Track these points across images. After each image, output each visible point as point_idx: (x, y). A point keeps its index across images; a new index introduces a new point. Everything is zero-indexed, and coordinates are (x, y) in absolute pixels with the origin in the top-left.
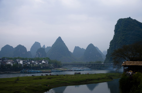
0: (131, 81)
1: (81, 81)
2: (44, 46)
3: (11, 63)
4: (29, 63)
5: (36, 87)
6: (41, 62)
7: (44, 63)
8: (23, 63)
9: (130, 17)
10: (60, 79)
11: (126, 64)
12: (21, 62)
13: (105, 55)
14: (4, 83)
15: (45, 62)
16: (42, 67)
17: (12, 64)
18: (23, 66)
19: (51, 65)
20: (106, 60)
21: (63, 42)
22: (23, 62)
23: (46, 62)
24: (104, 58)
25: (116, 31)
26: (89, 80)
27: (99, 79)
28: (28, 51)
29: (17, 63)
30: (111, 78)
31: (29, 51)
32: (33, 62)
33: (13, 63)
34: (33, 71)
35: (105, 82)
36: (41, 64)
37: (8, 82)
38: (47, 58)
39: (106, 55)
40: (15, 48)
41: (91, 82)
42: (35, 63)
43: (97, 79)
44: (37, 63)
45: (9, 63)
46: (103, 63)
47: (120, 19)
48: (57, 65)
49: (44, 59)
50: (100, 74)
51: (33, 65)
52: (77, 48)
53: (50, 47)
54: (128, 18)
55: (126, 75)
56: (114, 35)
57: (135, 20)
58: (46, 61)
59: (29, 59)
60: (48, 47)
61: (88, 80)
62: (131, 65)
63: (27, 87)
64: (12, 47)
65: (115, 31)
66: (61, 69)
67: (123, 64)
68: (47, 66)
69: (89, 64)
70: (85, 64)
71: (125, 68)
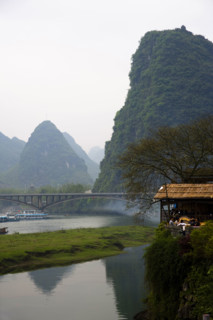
0: (185, 255)
9: (183, 27)
11: (170, 195)
13: (99, 163)
24: (94, 173)
27: (74, 250)
30: (119, 246)
35: (97, 258)
39: (102, 163)
41: (45, 260)
43: (67, 251)
46: (90, 192)
50: (78, 230)
54: (177, 30)
55: (168, 234)
56: (130, 92)
57: (201, 38)
62: (185, 196)
67: (157, 195)
69: (40, 197)
70: (25, 197)
71: (166, 208)
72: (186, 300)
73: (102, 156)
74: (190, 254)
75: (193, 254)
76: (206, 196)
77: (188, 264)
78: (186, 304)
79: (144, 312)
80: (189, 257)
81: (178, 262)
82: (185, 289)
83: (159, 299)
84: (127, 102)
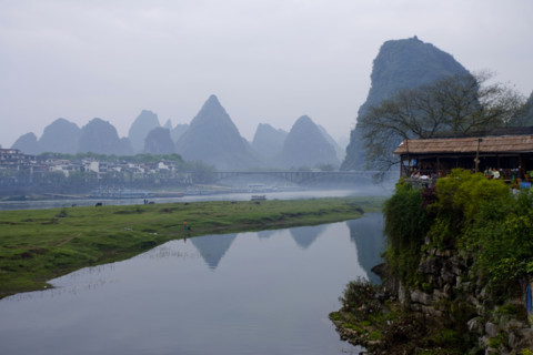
1: (267, 219)
2: (169, 122)
3: (64, 168)
4: (119, 169)
5: (111, 237)
6: (155, 166)
7: (162, 171)
8: (101, 170)
9: (416, 37)
10: (201, 211)
11: (410, 150)
12: (94, 166)
13: (345, 148)
14: (13, 224)
15: (166, 167)
16: (157, 181)
17: (66, 172)
18: (99, 177)
19: (186, 176)
20: (345, 162)
21: (222, 110)
22: (100, 165)
23: (170, 168)
24: (341, 156)
25: (375, 77)
26: (292, 215)
27: (322, 213)
28: (120, 137)
29: (83, 169)
30: (360, 211)
31: (124, 138)
32: (131, 165)
33: (69, 168)
34: (127, 191)
35: (341, 221)
36: (154, 171)
37: (30, 220)
38: (174, 155)
39: (348, 148)
40: (84, 128)
41: (297, 220)
42: (136, 170)
43: (315, 214)
44: (143, 170)
45: (59, 168)
46: (337, 171)
47: (386, 43)
48: (203, 176)
49: (165, 157)
50: (326, 199)
51: (131, 174)
52: (264, 129)
53: (186, 125)
54: (411, 39)
55: (409, 187)
56: (371, 90)
58: (169, 163)
59: (121, 159)
60: (179, 126)
61: (287, 214)
63: (79, 236)
64: (74, 125)
65: (372, 76)
66: (214, 186)
68: (173, 177)
69: (297, 174)
70: (286, 173)
71: (406, 163)
72: (427, 254)
73: (348, 142)
74: (435, 204)
75: (439, 205)
76: (449, 150)
77: (432, 216)
78: (429, 258)
79: (382, 265)
80: (433, 208)
81: (421, 214)
82: (427, 243)
83: (397, 253)
84: (369, 98)
